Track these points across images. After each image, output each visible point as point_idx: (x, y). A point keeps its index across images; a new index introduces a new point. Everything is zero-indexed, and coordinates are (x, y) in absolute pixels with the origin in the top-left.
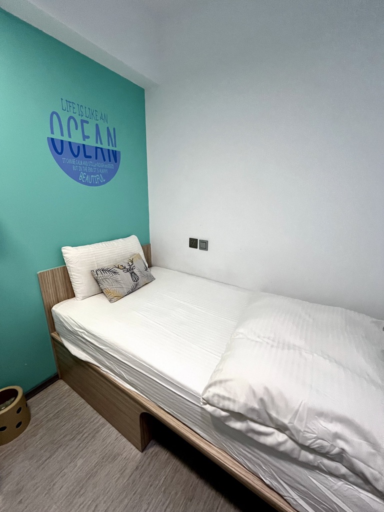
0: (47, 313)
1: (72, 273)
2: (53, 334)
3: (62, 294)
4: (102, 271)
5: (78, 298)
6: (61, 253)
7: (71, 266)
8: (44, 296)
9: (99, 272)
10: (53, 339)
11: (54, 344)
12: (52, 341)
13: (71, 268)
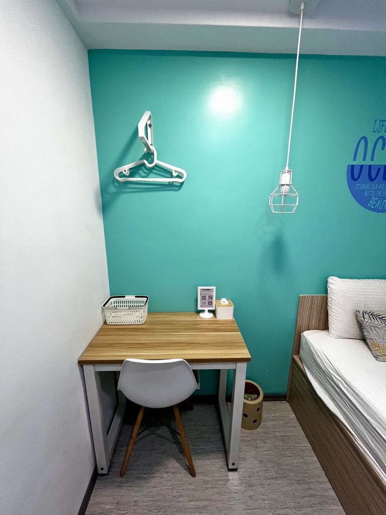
0: (296, 335)
1: (333, 306)
2: (295, 356)
3: (314, 322)
4: (370, 315)
5: (331, 335)
6: (327, 282)
7: (334, 298)
8: (298, 319)
9: (366, 316)
10: (294, 360)
11: (293, 366)
12: (291, 362)
13: (333, 301)
